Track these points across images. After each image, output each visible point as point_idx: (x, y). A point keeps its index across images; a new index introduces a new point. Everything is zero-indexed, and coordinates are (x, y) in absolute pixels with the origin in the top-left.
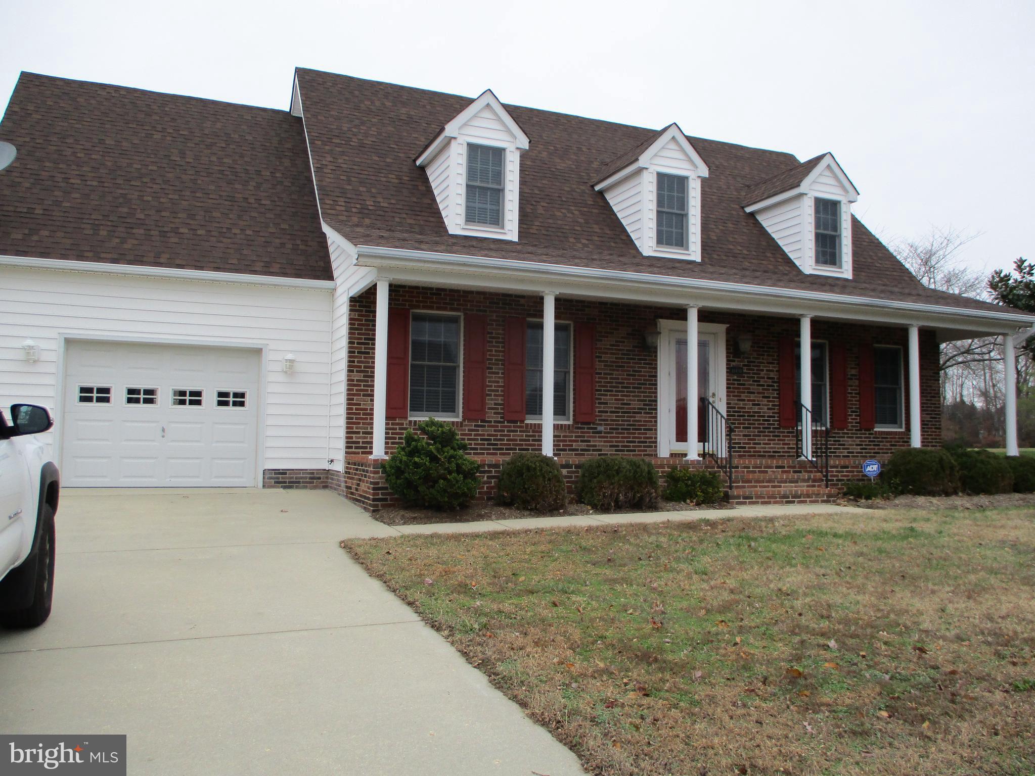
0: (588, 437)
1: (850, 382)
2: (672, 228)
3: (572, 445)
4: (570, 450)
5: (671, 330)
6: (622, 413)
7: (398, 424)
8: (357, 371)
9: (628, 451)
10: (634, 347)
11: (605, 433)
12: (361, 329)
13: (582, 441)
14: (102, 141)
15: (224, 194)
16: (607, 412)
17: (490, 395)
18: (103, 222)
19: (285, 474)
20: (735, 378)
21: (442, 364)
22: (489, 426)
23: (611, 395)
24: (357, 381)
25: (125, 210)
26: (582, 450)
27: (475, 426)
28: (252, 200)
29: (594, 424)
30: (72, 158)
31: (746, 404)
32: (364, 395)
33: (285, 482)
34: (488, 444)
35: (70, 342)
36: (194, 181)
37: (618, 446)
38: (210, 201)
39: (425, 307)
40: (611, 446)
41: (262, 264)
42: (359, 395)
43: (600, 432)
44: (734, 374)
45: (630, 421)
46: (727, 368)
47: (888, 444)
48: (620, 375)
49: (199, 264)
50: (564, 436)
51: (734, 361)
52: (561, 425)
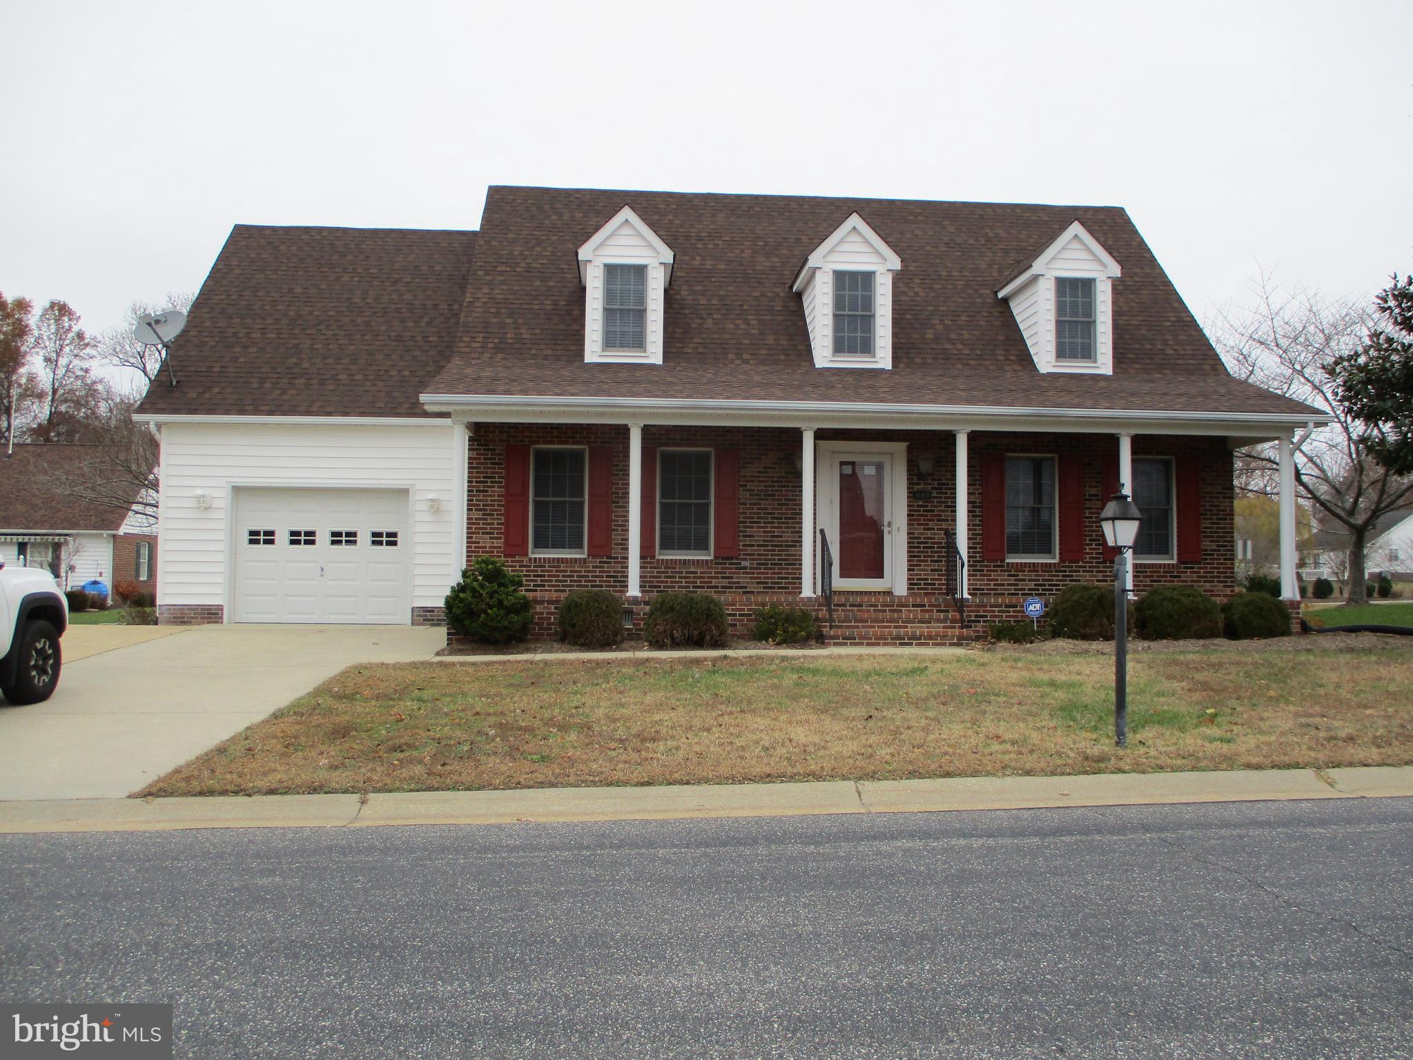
0: (730, 573)
1: (1088, 504)
2: (844, 332)
3: (711, 582)
4: (708, 587)
5: (834, 452)
6: (772, 546)
7: (517, 561)
8: (476, 510)
9: (779, 588)
10: (787, 473)
11: (751, 568)
12: (479, 468)
13: (722, 578)
14: (291, 290)
15: (394, 334)
16: (753, 546)
17: (617, 530)
18: (270, 375)
19: (433, 611)
20: (921, 503)
21: (567, 499)
22: (615, 563)
23: (758, 527)
24: (476, 519)
25: (294, 360)
26: (722, 587)
27: (600, 562)
28: (419, 338)
29: (737, 559)
30: (260, 311)
31: (935, 534)
32: (483, 533)
33: (433, 620)
34: (615, 582)
35: (238, 490)
36: (367, 323)
37: (767, 583)
38: (378, 343)
39: (545, 443)
40: (758, 583)
41: (408, 406)
42: (478, 533)
43: (745, 568)
44: (920, 499)
45: (781, 555)
46: (909, 493)
47: (1148, 579)
48: (769, 504)
49: (347, 410)
50: (701, 573)
51: (919, 484)
52: (698, 561)
